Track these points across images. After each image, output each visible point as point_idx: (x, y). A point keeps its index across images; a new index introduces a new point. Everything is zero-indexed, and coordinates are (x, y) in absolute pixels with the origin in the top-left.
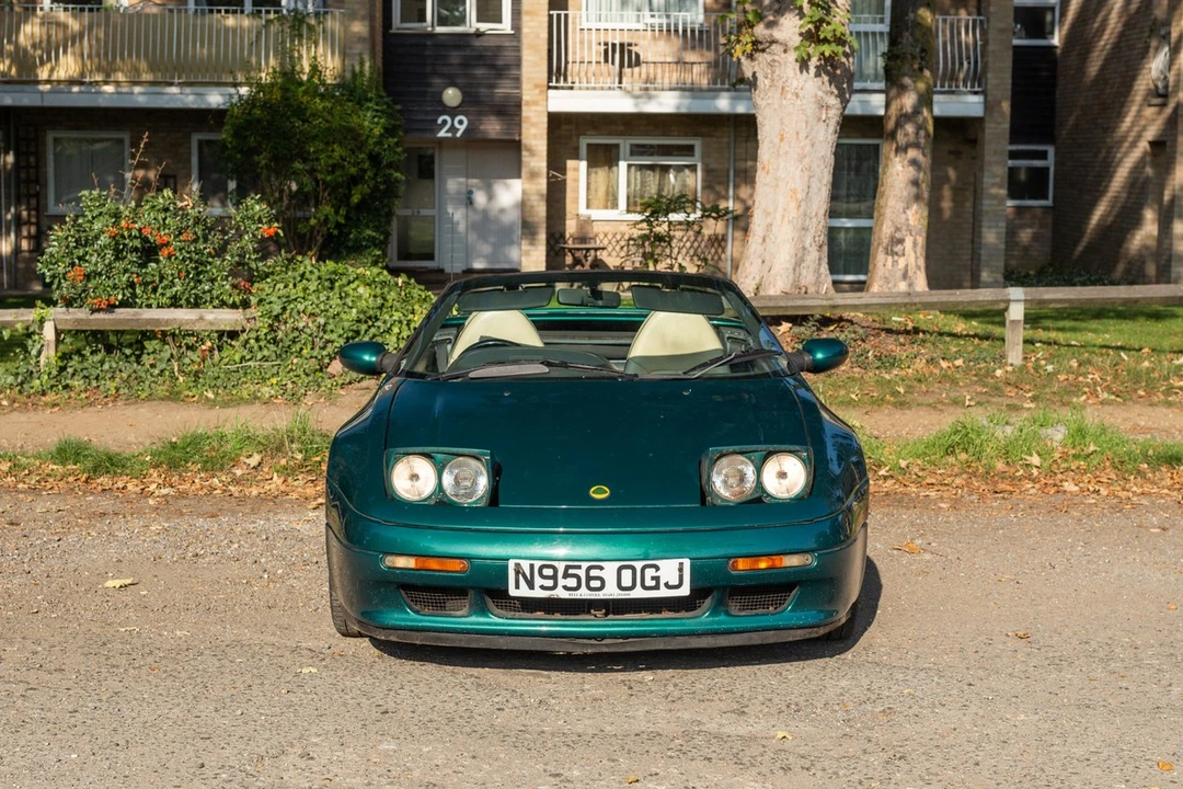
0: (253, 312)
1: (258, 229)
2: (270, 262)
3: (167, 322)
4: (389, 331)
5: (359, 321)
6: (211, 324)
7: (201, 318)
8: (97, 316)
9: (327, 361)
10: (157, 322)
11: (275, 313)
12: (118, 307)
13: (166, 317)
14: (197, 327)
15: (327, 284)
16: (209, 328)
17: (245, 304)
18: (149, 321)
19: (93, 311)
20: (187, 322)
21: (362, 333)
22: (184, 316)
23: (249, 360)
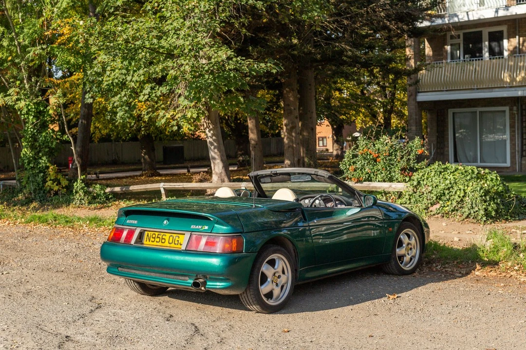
0: (408, 184)
1: (416, 151)
2: (419, 165)
3: (379, 188)
4: (456, 193)
5: (444, 189)
6: (395, 189)
7: (390, 186)
8: (357, 185)
9: (430, 205)
10: (376, 187)
11: (414, 185)
12: (364, 181)
13: (379, 186)
14: (390, 190)
15: (439, 173)
16: (394, 190)
17: (405, 181)
18: (373, 187)
19: (356, 183)
20: (386, 188)
21: (446, 194)
22: (385, 186)
23: (405, 204)
